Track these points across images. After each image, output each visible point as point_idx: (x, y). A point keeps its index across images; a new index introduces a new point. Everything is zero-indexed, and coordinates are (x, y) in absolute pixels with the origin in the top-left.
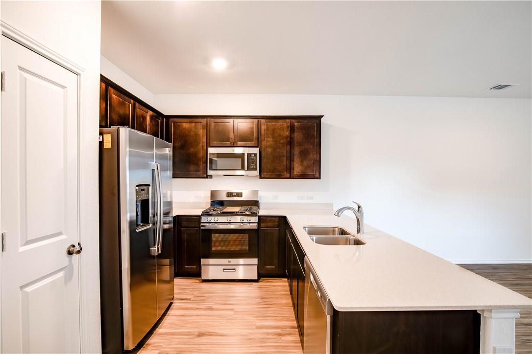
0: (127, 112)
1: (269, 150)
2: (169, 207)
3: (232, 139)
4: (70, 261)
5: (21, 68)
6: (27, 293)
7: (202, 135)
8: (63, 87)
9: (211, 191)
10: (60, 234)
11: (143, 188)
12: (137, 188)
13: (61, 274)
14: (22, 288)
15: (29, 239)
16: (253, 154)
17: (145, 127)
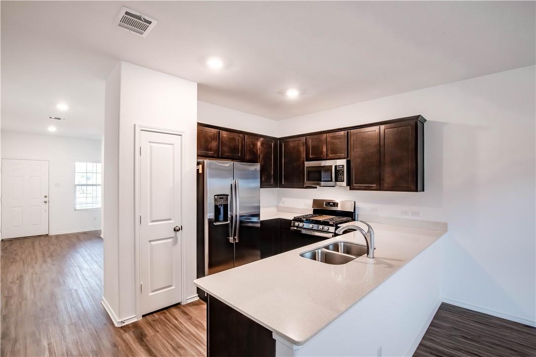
0: (237, 144)
1: (359, 161)
2: (257, 211)
3: (324, 152)
4: (176, 235)
5: (149, 142)
6: (152, 245)
7: (302, 152)
8: (172, 144)
9: (314, 200)
10: (170, 219)
11: (221, 197)
12: (216, 197)
13: (170, 240)
14: (150, 241)
15: (153, 220)
16: (341, 165)
17: (255, 151)
